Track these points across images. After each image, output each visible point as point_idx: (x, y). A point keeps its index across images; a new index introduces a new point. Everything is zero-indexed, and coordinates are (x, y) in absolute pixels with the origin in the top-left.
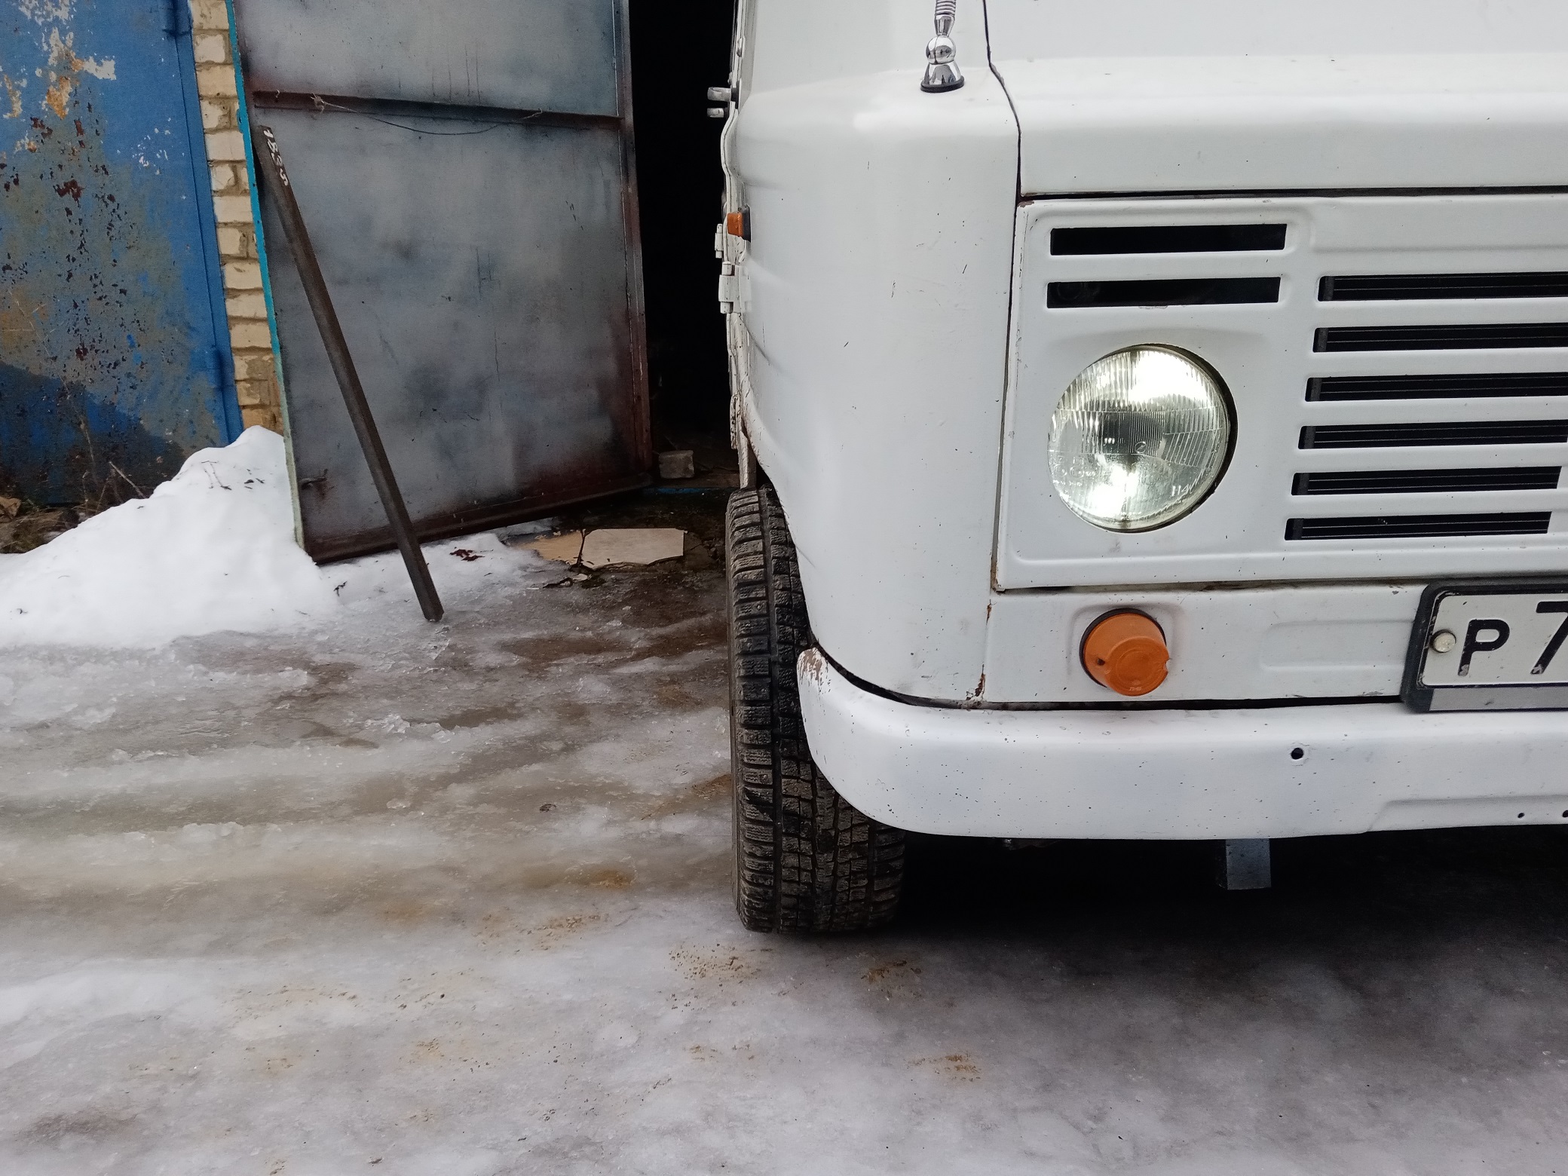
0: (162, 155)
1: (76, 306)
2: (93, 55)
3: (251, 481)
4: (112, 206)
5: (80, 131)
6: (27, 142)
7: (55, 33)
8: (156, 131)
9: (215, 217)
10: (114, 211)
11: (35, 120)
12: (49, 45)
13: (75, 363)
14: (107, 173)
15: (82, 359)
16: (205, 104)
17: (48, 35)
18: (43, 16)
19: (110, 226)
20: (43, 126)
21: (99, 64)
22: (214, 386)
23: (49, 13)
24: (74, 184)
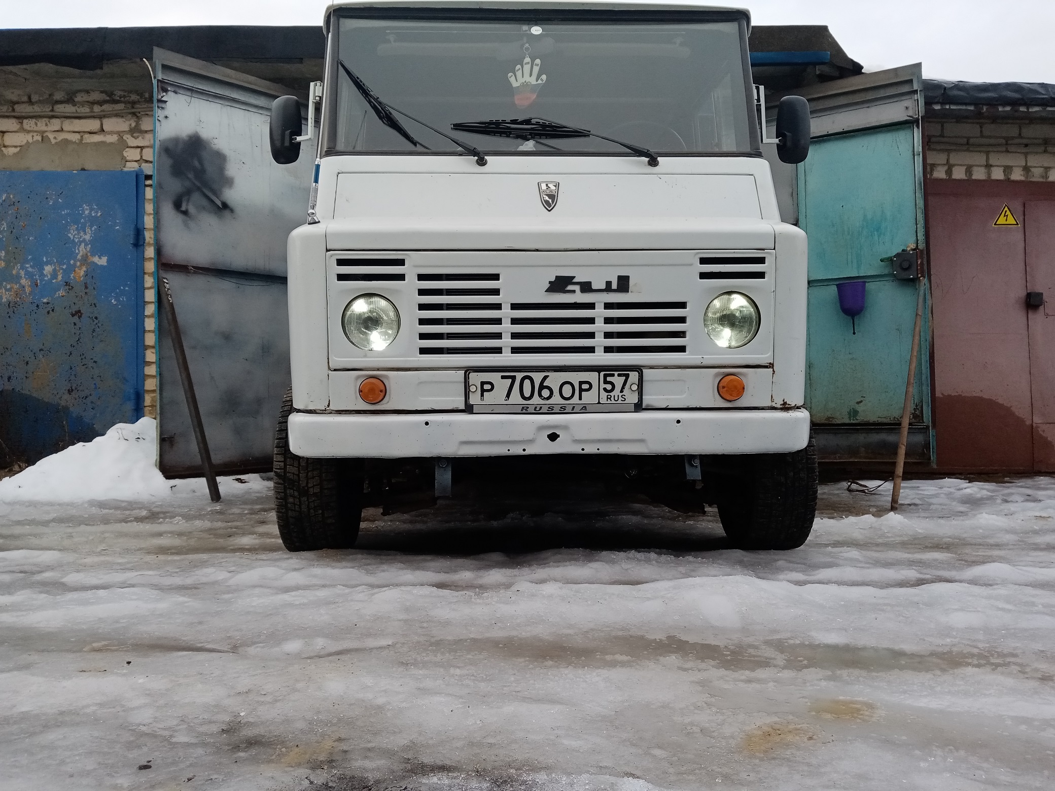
0: (123, 299)
1: (71, 369)
2: (98, 255)
3: (139, 438)
4: (96, 321)
5: (86, 288)
6: (61, 292)
7: (83, 244)
8: (122, 288)
9: (144, 327)
10: (96, 324)
11: (66, 283)
12: (79, 251)
13: (66, 396)
14: (96, 307)
15: (70, 394)
16: (146, 277)
17: (79, 246)
18: (78, 238)
19: (94, 331)
20: (69, 286)
21: (100, 258)
22: (133, 408)
23: (81, 237)
24: (79, 311)
